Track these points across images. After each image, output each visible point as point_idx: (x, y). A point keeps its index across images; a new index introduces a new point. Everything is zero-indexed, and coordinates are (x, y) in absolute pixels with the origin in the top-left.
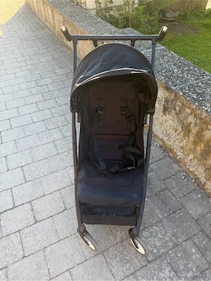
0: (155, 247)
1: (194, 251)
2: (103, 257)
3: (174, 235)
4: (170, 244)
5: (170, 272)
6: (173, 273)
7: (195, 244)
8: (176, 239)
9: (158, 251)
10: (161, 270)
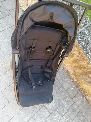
0: (53, 107)
1: (65, 104)
2: (33, 119)
3: (59, 100)
4: (58, 104)
5: (58, 114)
6: (59, 114)
7: (66, 101)
8: (60, 101)
9: (54, 108)
10: (55, 115)
